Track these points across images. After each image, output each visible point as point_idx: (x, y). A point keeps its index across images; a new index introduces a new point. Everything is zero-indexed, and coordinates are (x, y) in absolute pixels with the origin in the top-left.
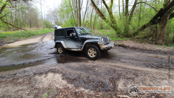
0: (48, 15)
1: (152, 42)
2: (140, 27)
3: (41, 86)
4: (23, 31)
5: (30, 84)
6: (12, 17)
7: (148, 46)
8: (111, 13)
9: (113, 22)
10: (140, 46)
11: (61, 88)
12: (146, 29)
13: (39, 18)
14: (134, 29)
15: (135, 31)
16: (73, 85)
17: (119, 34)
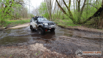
0: (33, 11)
1: (95, 28)
2: (87, 18)
3: (33, 50)
4: (20, 20)
5: (27, 48)
6: (14, 12)
7: (93, 30)
8: (69, 10)
9: (71, 15)
10: (88, 29)
11: (44, 51)
12: (91, 20)
13: (28, 13)
14: (84, 19)
15: (85, 21)
16: (50, 50)
17: (74, 22)
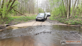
0: (41, 4)
4: (24, 16)
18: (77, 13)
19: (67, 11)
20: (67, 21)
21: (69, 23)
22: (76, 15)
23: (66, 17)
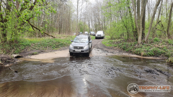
18: (158, 32)
19: (138, 29)
20: (139, 49)
21: (143, 53)
22: (156, 36)
23: (137, 40)
